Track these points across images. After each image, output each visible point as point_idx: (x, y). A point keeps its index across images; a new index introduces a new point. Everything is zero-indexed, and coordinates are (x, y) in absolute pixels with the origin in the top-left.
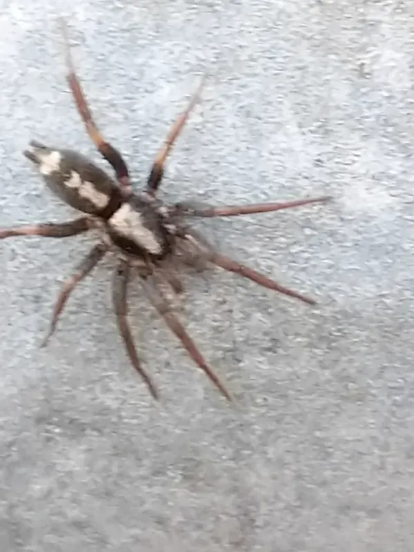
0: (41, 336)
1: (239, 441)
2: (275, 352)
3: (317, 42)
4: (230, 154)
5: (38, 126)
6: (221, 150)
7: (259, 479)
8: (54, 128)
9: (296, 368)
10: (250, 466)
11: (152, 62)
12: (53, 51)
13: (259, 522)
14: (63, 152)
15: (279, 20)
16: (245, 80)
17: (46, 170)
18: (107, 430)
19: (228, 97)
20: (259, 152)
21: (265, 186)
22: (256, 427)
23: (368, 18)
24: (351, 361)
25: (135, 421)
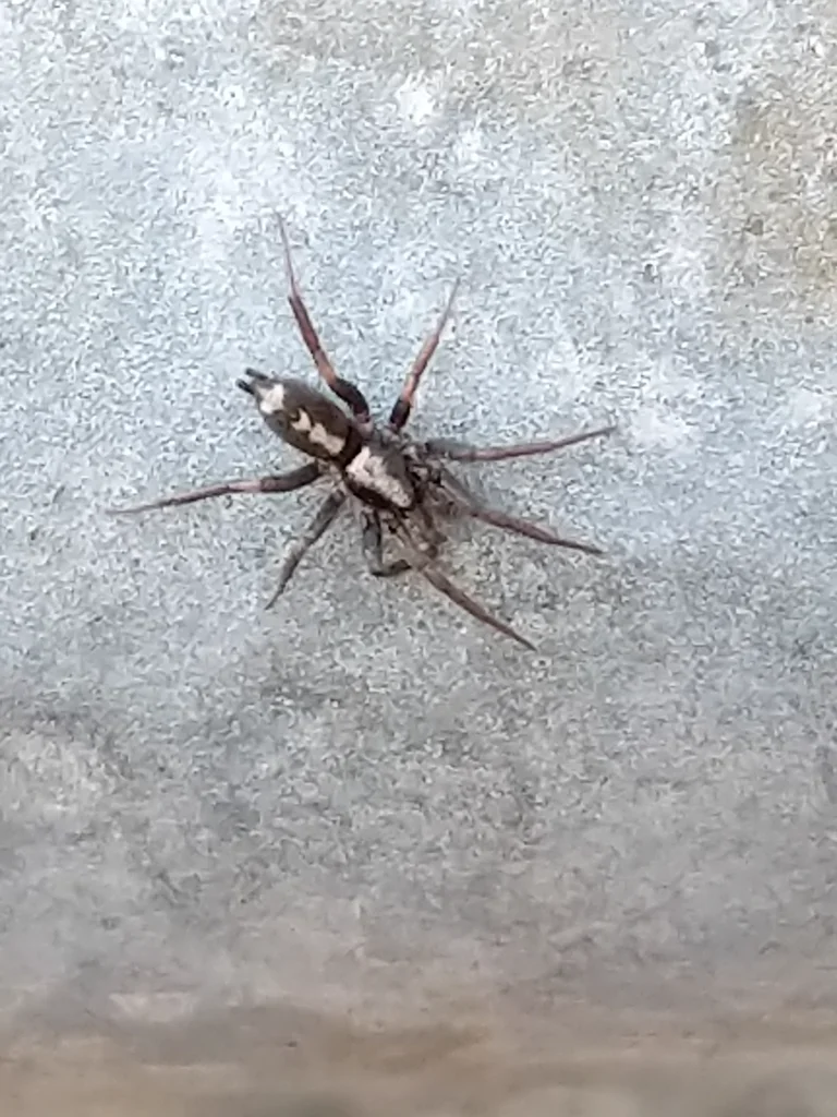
0: (268, 596)
1: (512, 709)
2: (553, 609)
3: (593, 239)
4: (490, 377)
5: (255, 347)
6: (480, 372)
7: (537, 751)
8: (274, 350)
9: (579, 626)
10: (527, 738)
11: (390, 267)
12: (269, 255)
13: (539, 799)
14: (287, 384)
15: (545, 211)
16: (506, 287)
17: (267, 408)
18: (349, 701)
19: (485, 308)
20: (526, 375)
21: (535, 416)
22: (532, 693)
23: (655, 208)
24: (645, 617)
25: (383, 690)
